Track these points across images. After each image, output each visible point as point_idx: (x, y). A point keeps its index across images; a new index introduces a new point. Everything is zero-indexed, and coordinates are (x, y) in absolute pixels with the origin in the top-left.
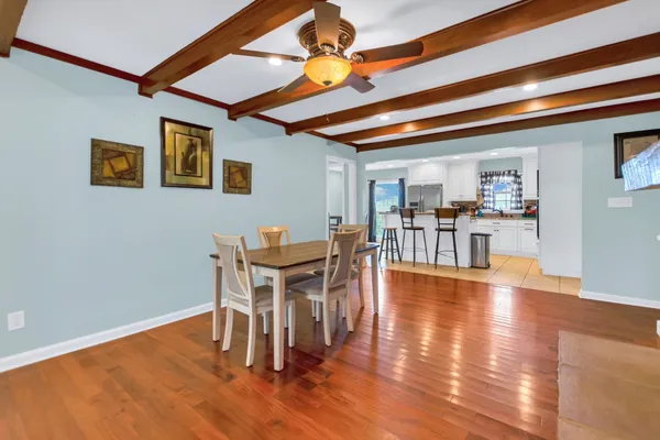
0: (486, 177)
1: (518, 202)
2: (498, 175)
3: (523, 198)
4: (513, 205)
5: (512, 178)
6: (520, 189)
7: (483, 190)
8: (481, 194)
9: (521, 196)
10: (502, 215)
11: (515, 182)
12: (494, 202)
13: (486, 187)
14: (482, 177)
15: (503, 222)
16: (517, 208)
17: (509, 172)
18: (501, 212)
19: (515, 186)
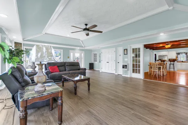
0: (178, 54)
2: (182, 53)
4: (185, 60)
5: (185, 54)
7: (177, 56)
8: (177, 57)
12: (180, 59)
13: (178, 56)
15: (183, 63)
18: (182, 61)
19: (186, 56)
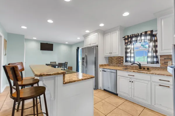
0: (128, 39)
1: (154, 57)
2: (137, 36)
3: (158, 54)
4: (149, 60)
5: (149, 37)
6: (156, 46)
7: (126, 49)
9: (156, 52)
10: (140, 67)
11: (151, 40)
14: (125, 40)
16: (153, 63)
17: (146, 32)
18: (140, 65)
19: (152, 44)
